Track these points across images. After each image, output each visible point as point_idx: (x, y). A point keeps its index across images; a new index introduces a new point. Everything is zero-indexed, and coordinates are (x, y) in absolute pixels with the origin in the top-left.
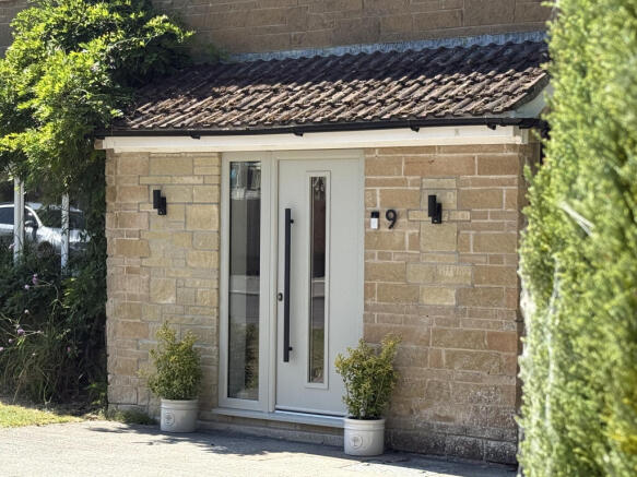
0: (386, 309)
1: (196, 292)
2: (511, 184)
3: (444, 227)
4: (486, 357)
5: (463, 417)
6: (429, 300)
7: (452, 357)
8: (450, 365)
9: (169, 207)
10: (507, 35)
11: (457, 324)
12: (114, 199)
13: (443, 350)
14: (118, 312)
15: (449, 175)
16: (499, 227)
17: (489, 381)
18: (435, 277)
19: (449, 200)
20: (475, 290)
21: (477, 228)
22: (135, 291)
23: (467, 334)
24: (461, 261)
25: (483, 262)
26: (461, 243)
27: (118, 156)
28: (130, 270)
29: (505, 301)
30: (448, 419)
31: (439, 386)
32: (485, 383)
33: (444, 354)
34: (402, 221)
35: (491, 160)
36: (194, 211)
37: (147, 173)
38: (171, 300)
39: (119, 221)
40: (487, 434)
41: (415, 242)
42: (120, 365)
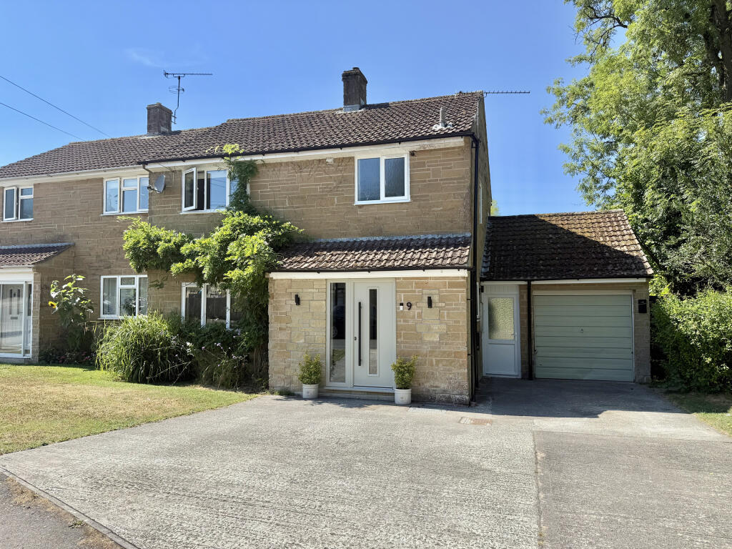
0: (407, 343)
1: (315, 338)
2: (463, 292)
3: (433, 310)
4: (454, 361)
5: (443, 386)
6: (427, 338)
7: (438, 362)
8: (437, 365)
9: (301, 302)
10: (438, 235)
11: (440, 348)
12: (273, 298)
13: (434, 359)
14: (275, 347)
15: (435, 289)
16: (458, 309)
17: (455, 371)
18: (429, 329)
19: (435, 299)
20: (448, 334)
21: (448, 310)
22: (284, 338)
23: (445, 352)
24: (441, 323)
25: (451, 323)
26: (441, 316)
27: (275, 280)
28: (281, 329)
29: (461, 338)
30: (436, 387)
31: (433, 373)
32: (453, 372)
33: (434, 361)
34: (413, 307)
35: (454, 283)
36: (313, 303)
37: (290, 287)
38: (302, 341)
39: (276, 308)
40: (455, 392)
41: (420, 315)
42: (275, 369)
